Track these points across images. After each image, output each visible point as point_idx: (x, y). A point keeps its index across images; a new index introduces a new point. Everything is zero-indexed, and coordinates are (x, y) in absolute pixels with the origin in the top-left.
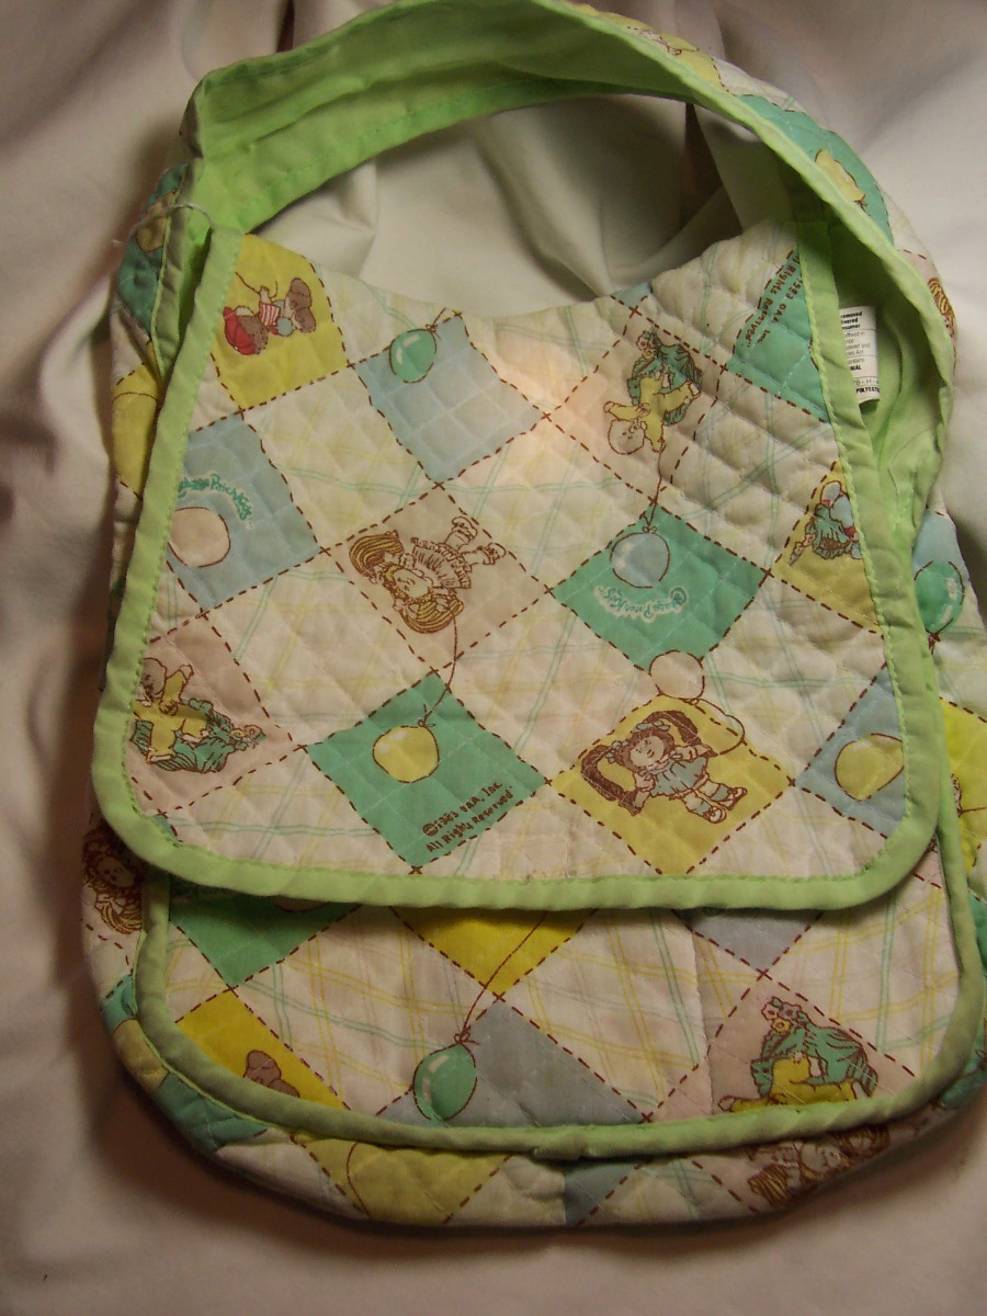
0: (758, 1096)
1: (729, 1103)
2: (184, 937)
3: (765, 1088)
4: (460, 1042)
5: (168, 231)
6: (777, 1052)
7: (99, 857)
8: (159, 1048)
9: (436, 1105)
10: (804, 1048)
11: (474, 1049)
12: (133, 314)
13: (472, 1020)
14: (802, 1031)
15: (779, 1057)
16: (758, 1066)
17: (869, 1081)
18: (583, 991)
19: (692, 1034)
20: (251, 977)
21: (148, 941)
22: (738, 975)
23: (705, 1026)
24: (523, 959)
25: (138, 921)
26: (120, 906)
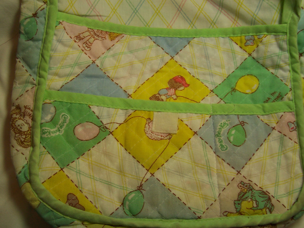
0: (235, 212)
1: (226, 214)
2: (46, 150)
3: (238, 210)
4: (139, 189)
6: (243, 198)
7: (16, 120)
8: (37, 194)
9: (130, 211)
10: (251, 197)
11: (144, 192)
13: (143, 182)
14: (251, 192)
15: (243, 200)
16: (236, 202)
17: (271, 208)
18: (180, 172)
19: (214, 189)
20: (69, 165)
21: (33, 151)
22: (230, 173)
23: (219, 187)
24: (161, 160)
25: (30, 143)
26: (23, 138)
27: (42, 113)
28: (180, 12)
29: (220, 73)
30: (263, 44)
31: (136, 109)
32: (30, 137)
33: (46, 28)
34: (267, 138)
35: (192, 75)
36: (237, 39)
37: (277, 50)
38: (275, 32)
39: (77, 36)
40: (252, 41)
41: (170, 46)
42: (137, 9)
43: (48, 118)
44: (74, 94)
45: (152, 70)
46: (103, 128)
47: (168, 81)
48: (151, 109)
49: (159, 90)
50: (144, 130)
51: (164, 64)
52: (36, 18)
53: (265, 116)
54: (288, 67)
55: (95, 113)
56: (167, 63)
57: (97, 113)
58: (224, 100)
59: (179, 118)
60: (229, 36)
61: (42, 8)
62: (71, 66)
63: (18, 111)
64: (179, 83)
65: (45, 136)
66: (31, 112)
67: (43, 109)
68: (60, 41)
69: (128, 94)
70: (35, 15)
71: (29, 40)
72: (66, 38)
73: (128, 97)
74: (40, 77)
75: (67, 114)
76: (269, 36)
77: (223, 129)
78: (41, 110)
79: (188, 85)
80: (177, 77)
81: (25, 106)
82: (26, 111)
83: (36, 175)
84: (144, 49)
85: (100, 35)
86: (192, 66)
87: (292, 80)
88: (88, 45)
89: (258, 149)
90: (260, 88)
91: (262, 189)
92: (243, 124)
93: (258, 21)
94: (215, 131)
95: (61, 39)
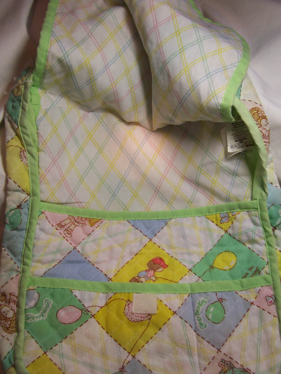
2: (30, 335)
4: (121, 371)
5: (23, 89)
7: (2, 306)
12: (12, 119)
13: (125, 364)
14: (231, 370)
18: (161, 353)
19: (195, 369)
20: (52, 348)
21: (18, 336)
22: (211, 351)
23: (200, 367)
24: (141, 342)
25: (15, 329)
26: (8, 324)
27: (26, 299)
28: (157, 193)
29: (198, 252)
30: (237, 221)
31: (116, 292)
32: (15, 323)
33: (30, 218)
34: (246, 314)
35: (170, 255)
36: (213, 217)
37: (251, 226)
38: (247, 209)
39: (59, 224)
40: (227, 218)
41: (148, 228)
42: (115, 193)
43: (32, 303)
44: (57, 280)
45: (131, 253)
46: (85, 311)
47: (147, 263)
48: (131, 291)
49: (138, 272)
50: (124, 312)
51: (143, 246)
52: (20, 209)
53: (244, 291)
54: (264, 241)
55: (77, 297)
56: (146, 245)
57: (79, 297)
58: (202, 278)
59: (158, 299)
60: (205, 215)
61: (26, 200)
62: (53, 253)
63: (3, 298)
64: (158, 264)
65: (29, 321)
66: (16, 299)
67: (27, 295)
68: (42, 230)
69: (109, 278)
70: (19, 207)
71: (13, 230)
72: (48, 226)
73: (109, 281)
74: (24, 264)
75: (50, 299)
76: (242, 212)
77: (201, 308)
78: (25, 296)
79: (167, 266)
80: (156, 258)
81: (10, 293)
82: (11, 298)
83: (20, 359)
84: (123, 233)
85: (81, 222)
86: (170, 247)
87: (268, 253)
88: (69, 232)
89: (238, 325)
90: (238, 264)
91: (243, 366)
92: (221, 301)
93: (232, 198)
94: (193, 310)
95: (43, 227)
